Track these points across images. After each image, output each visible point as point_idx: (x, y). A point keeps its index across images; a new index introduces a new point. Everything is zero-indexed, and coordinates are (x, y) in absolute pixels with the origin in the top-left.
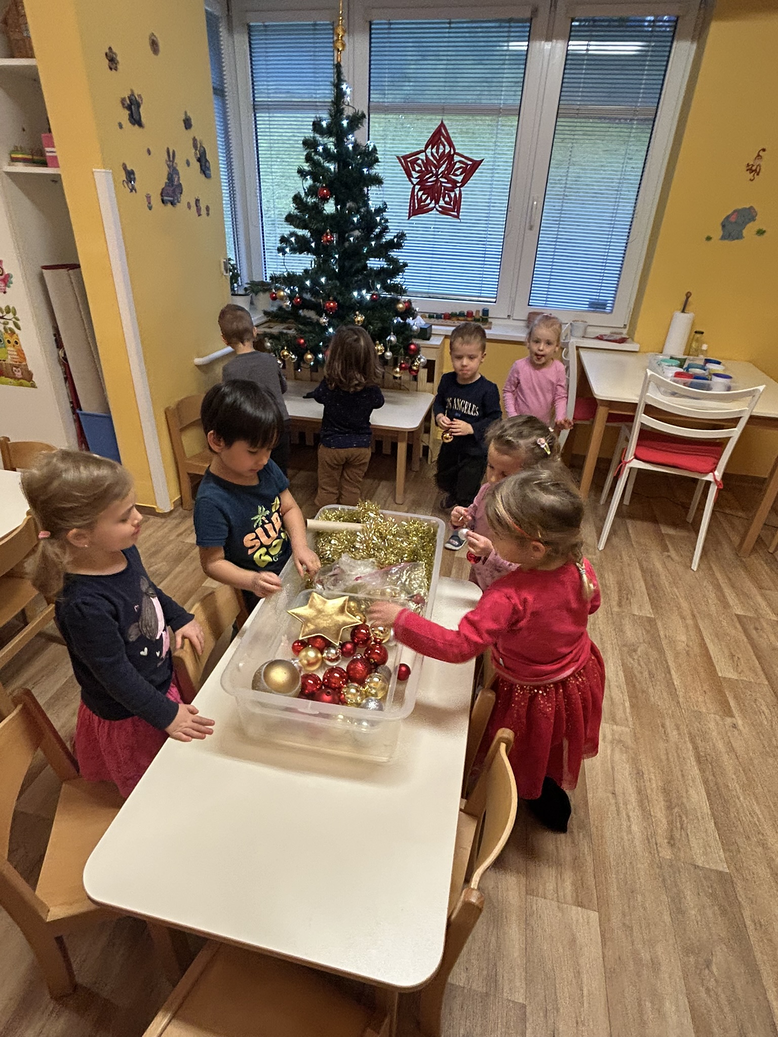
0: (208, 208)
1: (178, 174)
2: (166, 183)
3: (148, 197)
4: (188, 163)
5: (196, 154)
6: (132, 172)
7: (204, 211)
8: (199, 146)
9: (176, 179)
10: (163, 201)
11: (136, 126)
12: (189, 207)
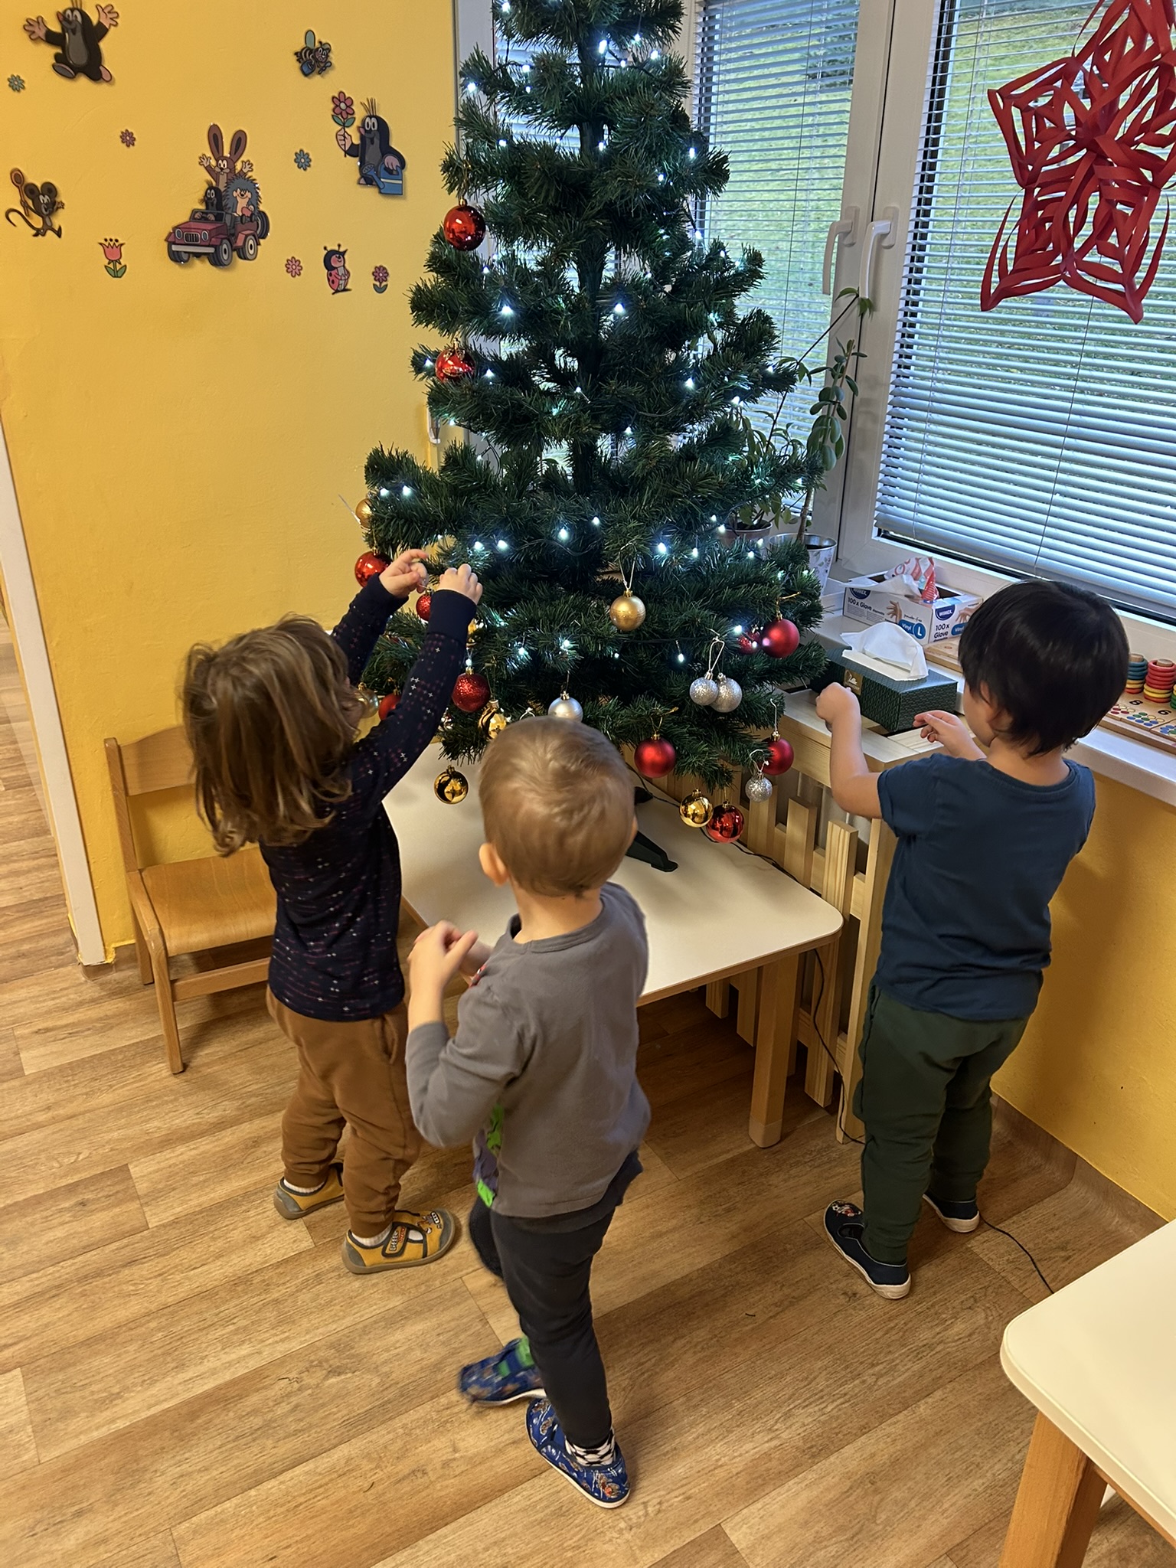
0: (381, 275)
1: (251, 186)
2: (194, 212)
3: (112, 250)
4: (303, 161)
5: (342, 137)
6: (50, 189)
7: (360, 279)
8: (360, 113)
9: (242, 203)
10: (176, 257)
11: (83, 81)
12: (294, 267)
